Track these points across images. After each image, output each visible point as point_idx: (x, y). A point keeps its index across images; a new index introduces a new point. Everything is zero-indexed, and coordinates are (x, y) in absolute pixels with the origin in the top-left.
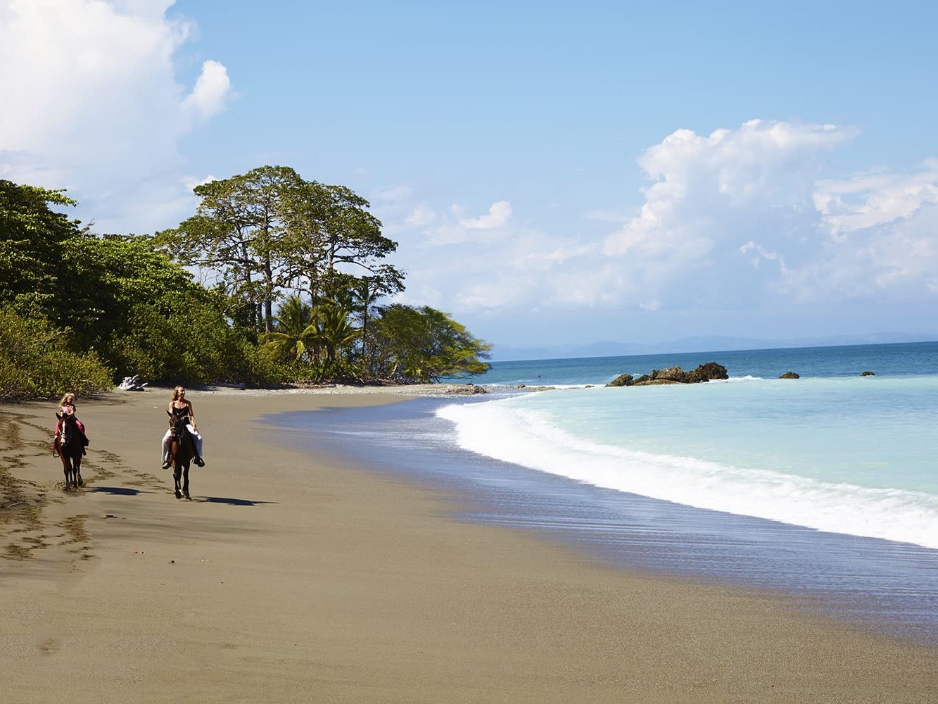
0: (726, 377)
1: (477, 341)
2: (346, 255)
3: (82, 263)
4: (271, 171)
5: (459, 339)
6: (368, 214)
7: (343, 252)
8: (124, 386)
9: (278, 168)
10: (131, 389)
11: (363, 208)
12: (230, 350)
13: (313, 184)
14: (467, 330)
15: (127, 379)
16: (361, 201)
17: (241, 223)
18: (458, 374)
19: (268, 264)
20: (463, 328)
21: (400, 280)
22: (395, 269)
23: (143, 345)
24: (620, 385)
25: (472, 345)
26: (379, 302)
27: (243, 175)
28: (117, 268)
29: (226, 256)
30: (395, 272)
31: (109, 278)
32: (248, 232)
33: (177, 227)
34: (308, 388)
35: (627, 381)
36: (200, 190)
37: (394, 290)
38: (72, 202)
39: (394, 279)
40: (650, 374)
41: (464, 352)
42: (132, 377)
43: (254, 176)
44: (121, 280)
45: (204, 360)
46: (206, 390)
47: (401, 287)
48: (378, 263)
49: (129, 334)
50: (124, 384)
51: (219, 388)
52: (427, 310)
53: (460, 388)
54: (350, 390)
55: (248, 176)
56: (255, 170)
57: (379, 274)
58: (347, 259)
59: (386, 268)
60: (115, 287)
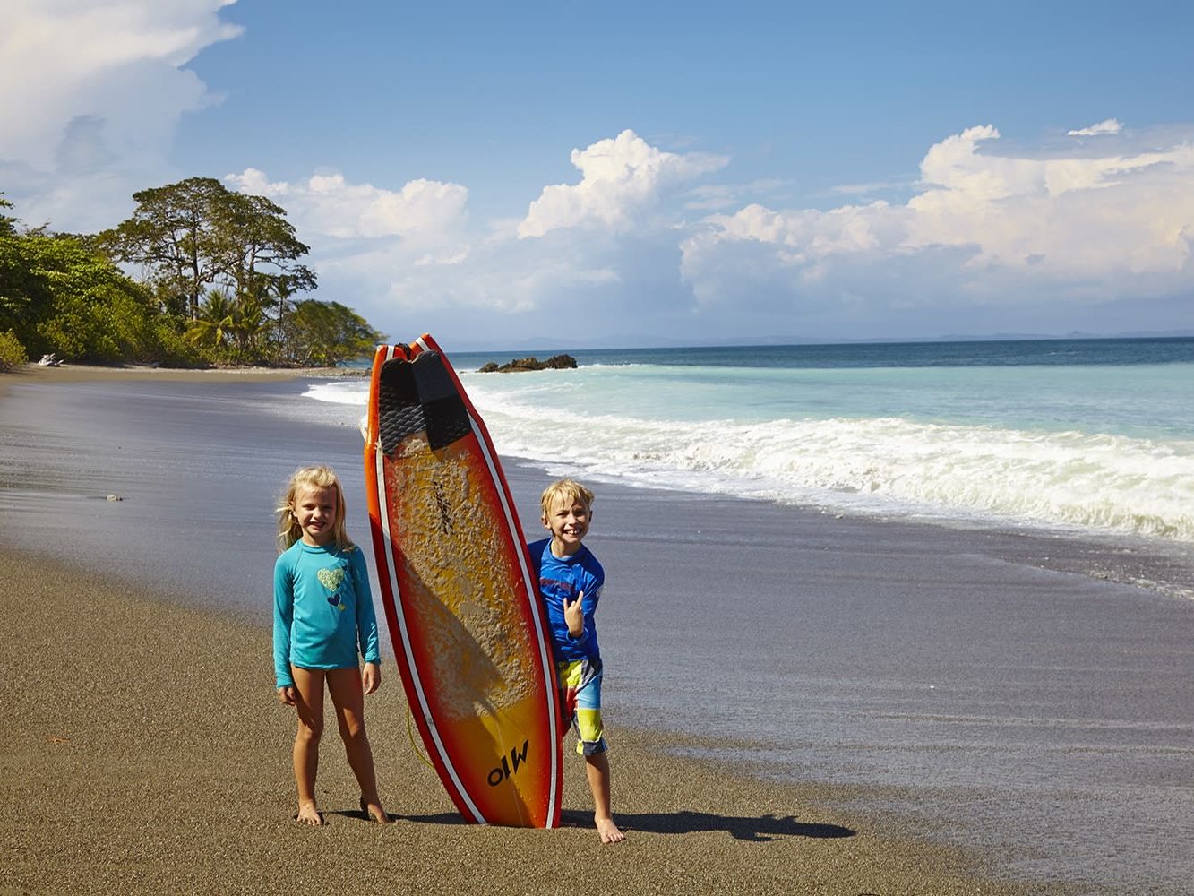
0: (576, 367)
1: (376, 333)
2: (264, 256)
3: (13, 258)
4: (198, 182)
5: (360, 330)
6: (284, 221)
7: (264, 253)
8: (43, 363)
9: (204, 180)
10: (49, 365)
11: (281, 216)
12: (147, 334)
13: (236, 194)
14: (368, 323)
15: (45, 356)
16: (280, 211)
17: (173, 226)
18: (359, 360)
19: (195, 261)
20: (365, 321)
21: (313, 279)
22: (307, 269)
23: (65, 329)
24: (486, 371)
25: (371, 335)
26: (293, 297)
27: (175, 184)
28: (50, 263)
29: (157, 253)
30: (308, 272)
31: (38, 271)
32: (182, 234)
33: (116, 228)
34: (225, 368)
35: (493, 368)
36: (138, 196)
37: (308, 287)
38: (9, 205)
39: (307, 277)
40: (510, 363)
41: (364, 342)
42: (50, 354)
43: (183, 186)
44: (51, 274)
45: (122, 343)
46: (123, 367)
47: (314, 285)
48: (291, 264)
49: (53, 318)
50: (43, 360)
51: (134, 366)
52: (335, 304)
53: (352, 371)
54: (262, 370)
55: (179, 185)
56: (185, 181)
57: (294, 273)
58: (267, 260)
59: (300, 268)
60: (44, 278)
